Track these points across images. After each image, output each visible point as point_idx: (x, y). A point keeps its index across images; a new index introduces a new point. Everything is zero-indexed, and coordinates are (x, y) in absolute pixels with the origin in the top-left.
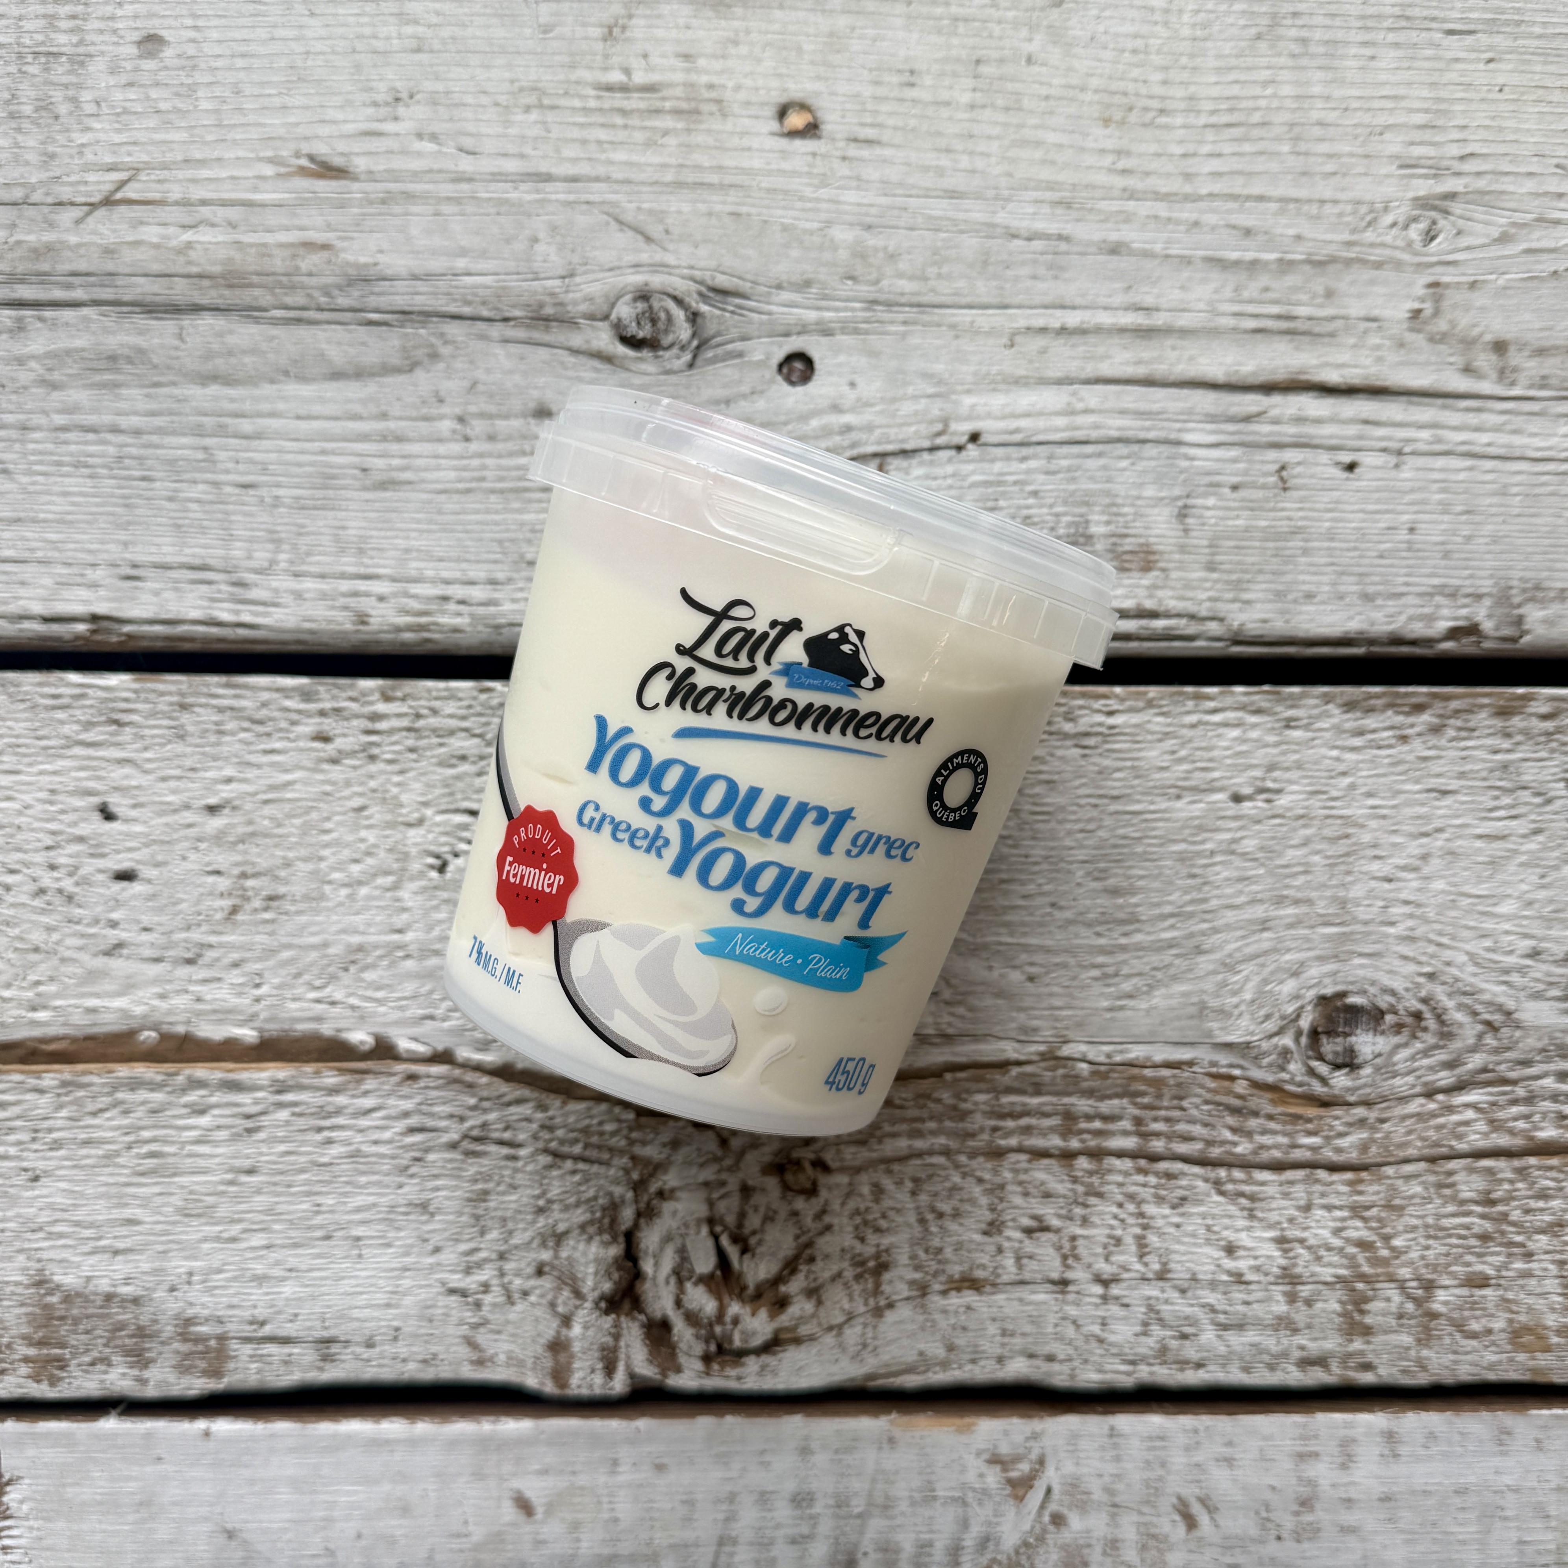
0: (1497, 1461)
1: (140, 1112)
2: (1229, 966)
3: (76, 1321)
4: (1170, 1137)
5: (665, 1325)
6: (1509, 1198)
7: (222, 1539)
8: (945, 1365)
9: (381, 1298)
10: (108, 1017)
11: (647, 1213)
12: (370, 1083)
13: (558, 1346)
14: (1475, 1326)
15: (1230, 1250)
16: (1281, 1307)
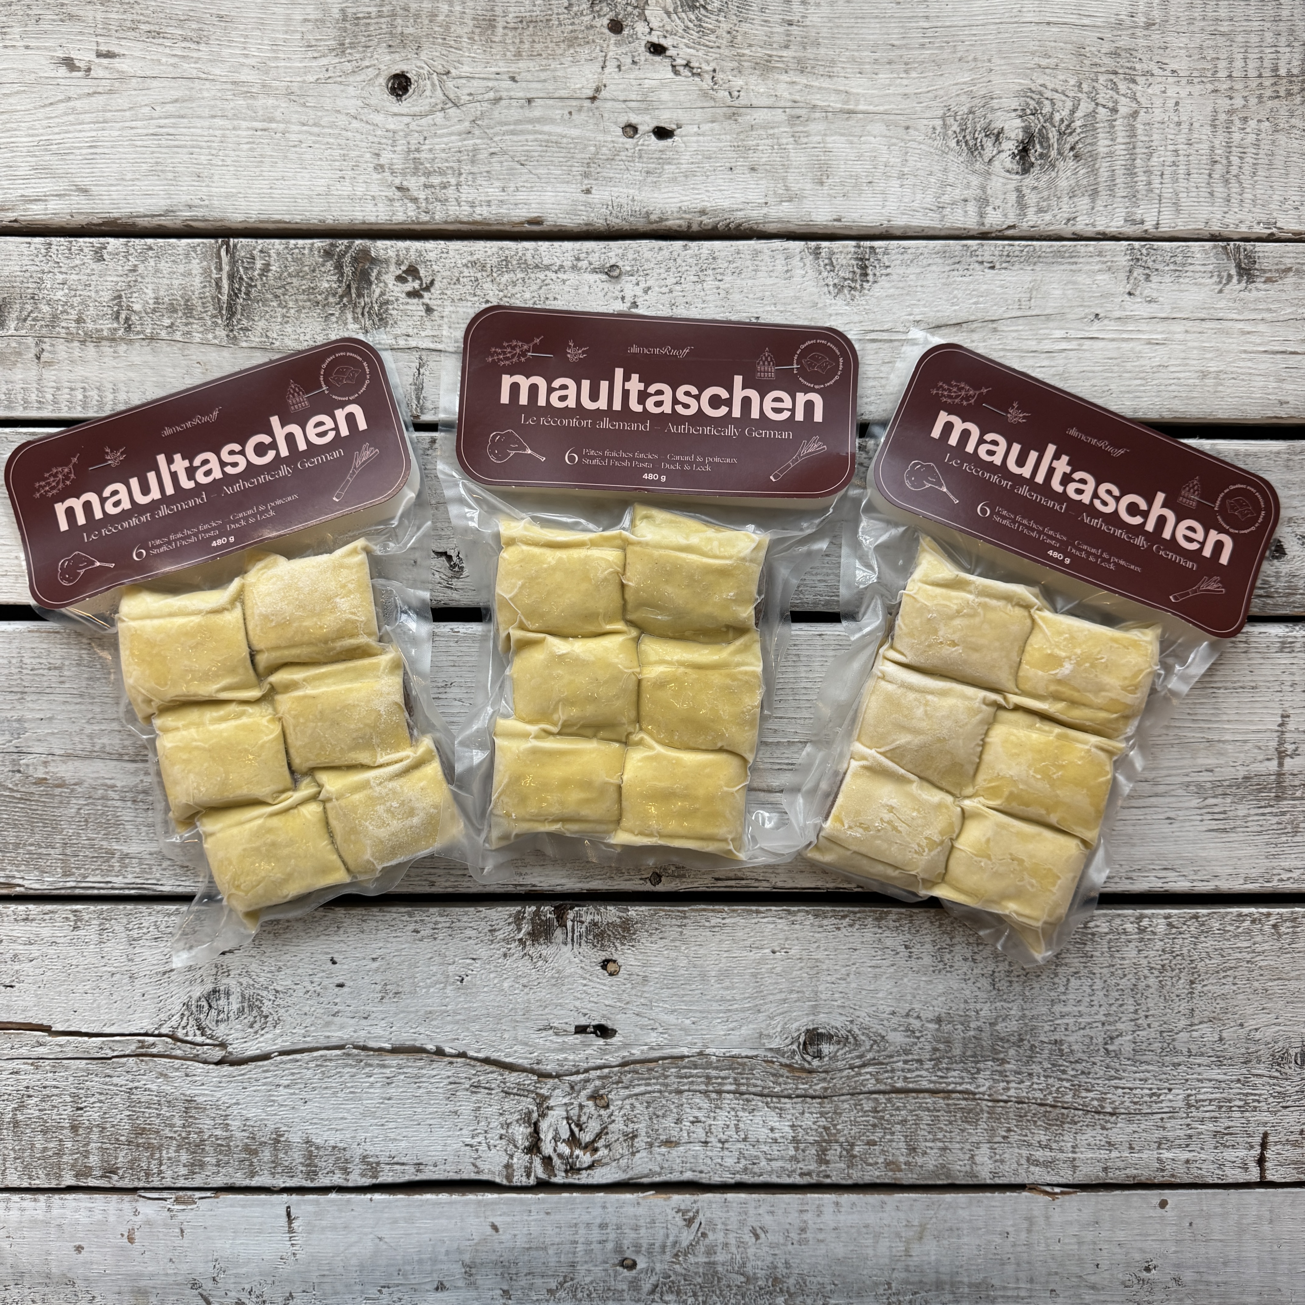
0: (881, 1214)
1: (347, 1077)
2: (772, 1018)
3: (321, 1157)
4: (748, 1085)
5: (550, 1158)
6: (884, 1110)
7: (377, 1241)
8: (660, 1174)
9: (440, 1148)
10: (334, 1039)
11: (543, 1115)
12: (435, 1065)
13: (508, 1166)
14: (870, 1161)
15: (772, 1130)
16: (792, 1152)
